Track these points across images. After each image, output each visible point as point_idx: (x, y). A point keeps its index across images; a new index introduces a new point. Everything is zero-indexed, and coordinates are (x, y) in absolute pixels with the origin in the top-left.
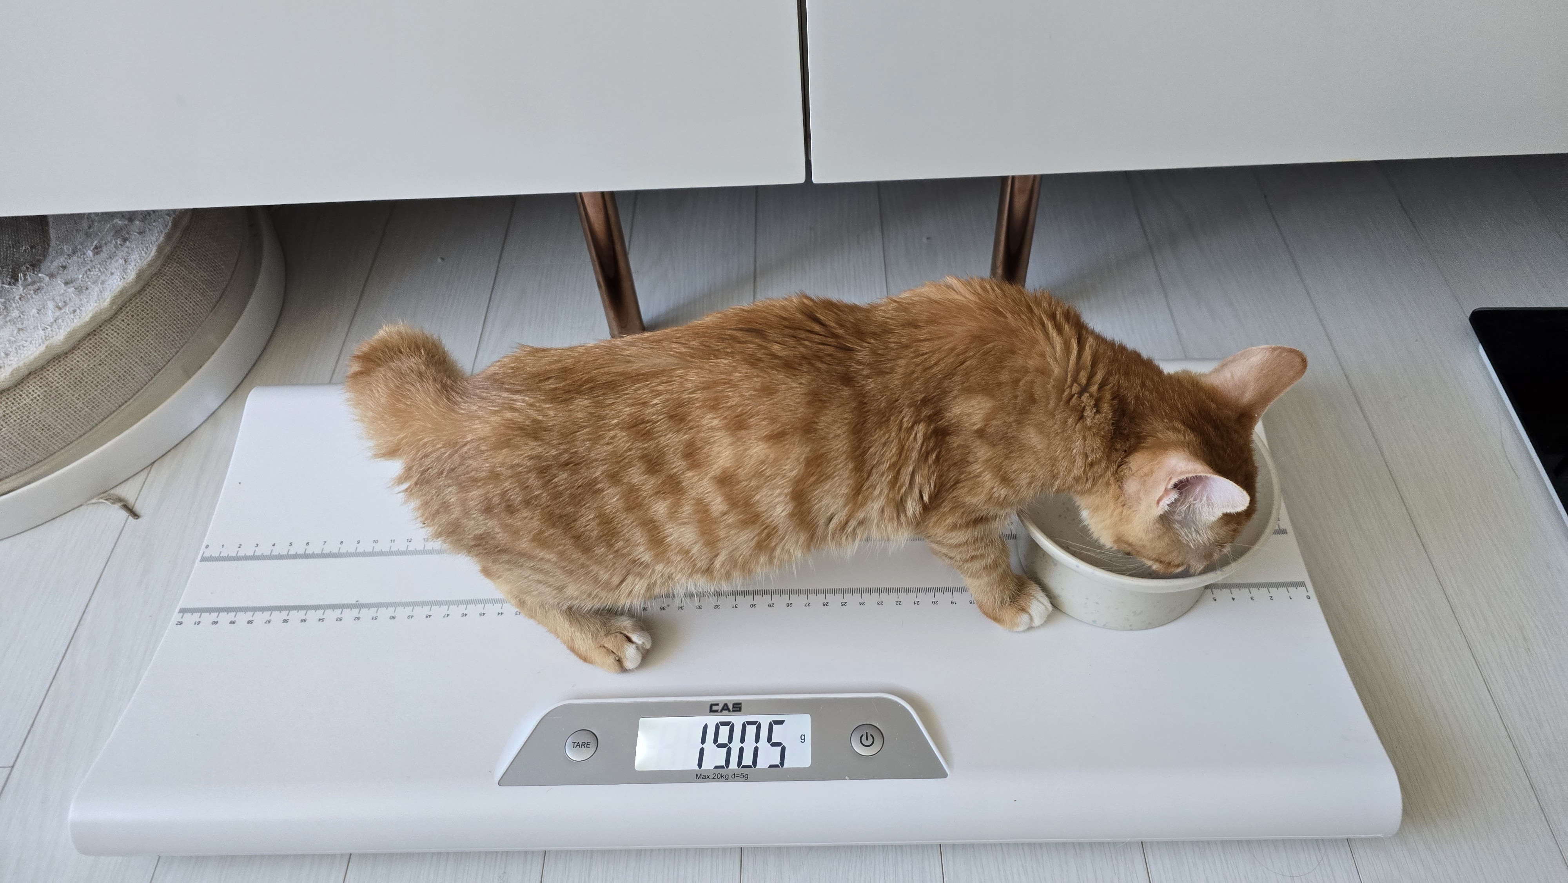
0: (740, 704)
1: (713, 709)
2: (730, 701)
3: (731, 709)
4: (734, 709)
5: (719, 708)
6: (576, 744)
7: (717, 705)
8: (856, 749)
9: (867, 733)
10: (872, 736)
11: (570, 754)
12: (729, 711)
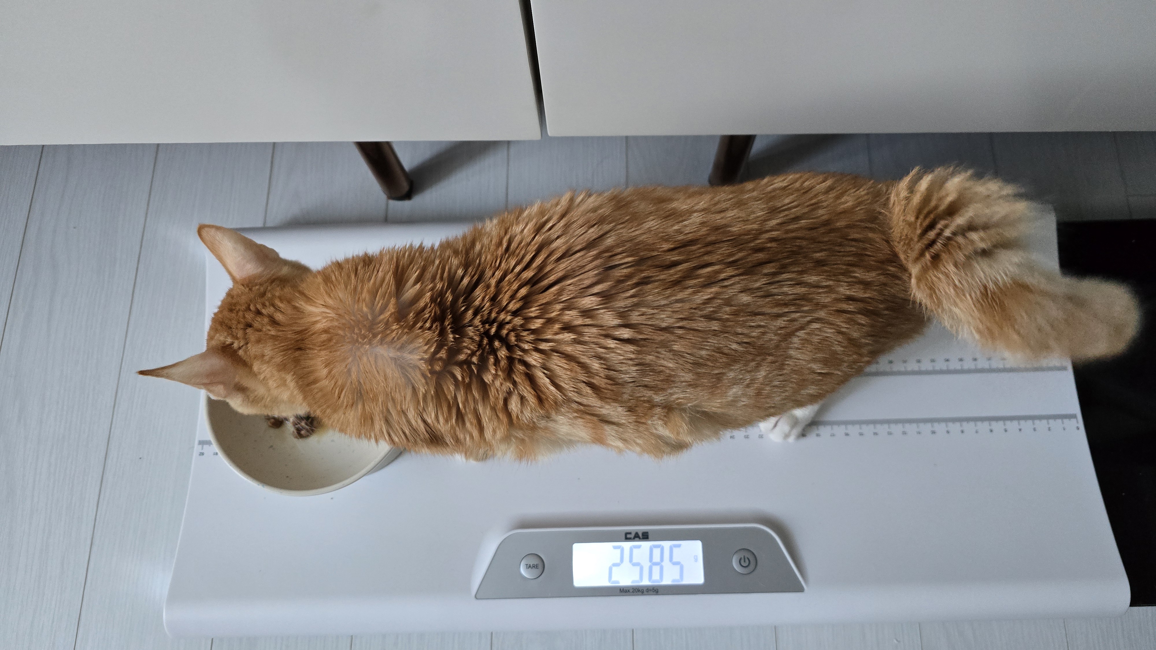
0: (647, 533)
1: (628, 537)
2: (640, 530)
3: (641, 535)
4: (644, 537)
5: (632, 536)
6: (528, 566)
7: (630, 533)
8: (737, 569)
9: (744, 556)
10: (748, 559)
11: (523, 571)
12: (640, 538)
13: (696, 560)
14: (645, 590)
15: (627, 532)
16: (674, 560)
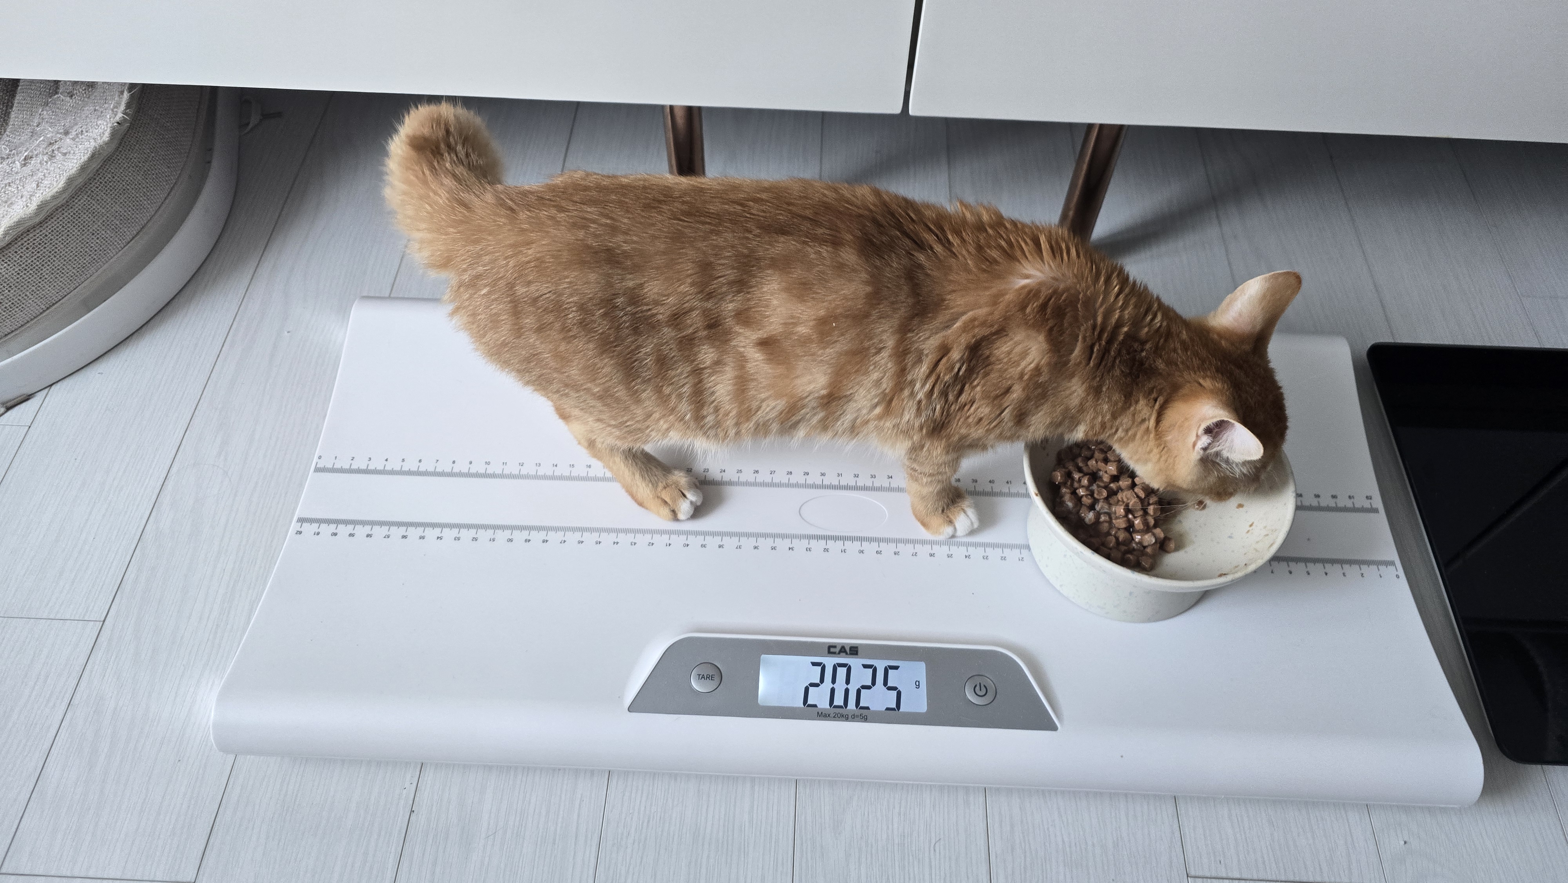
0: (857, 647)
1: (831, 650)
2: (848, 644)
3: (848, 650)
4: (851, 652)
5: (837, 650)
6: (701, 677)
7: (835, 647)
8: (969, 698)
9: (980, 684)
10: (984, 686)
11: (695, 685)
12: (847, 654)
13: (918, 686)
14: (850, 717)
15: (831, 644)
16: (890, 684)
